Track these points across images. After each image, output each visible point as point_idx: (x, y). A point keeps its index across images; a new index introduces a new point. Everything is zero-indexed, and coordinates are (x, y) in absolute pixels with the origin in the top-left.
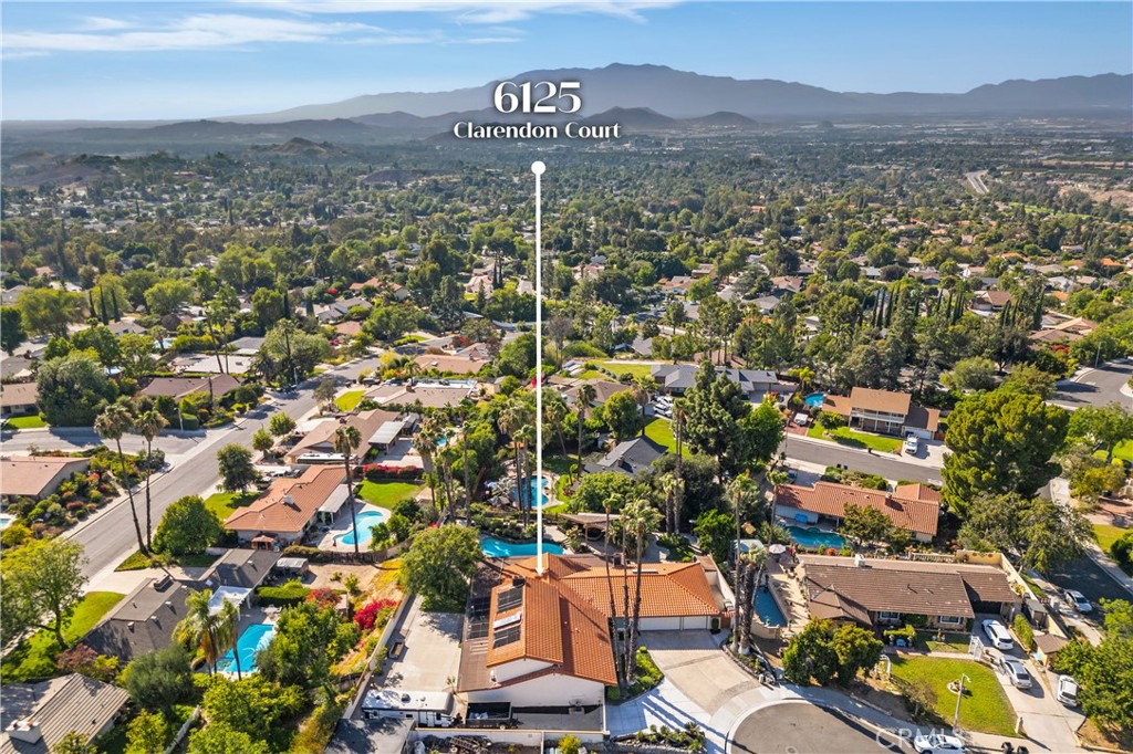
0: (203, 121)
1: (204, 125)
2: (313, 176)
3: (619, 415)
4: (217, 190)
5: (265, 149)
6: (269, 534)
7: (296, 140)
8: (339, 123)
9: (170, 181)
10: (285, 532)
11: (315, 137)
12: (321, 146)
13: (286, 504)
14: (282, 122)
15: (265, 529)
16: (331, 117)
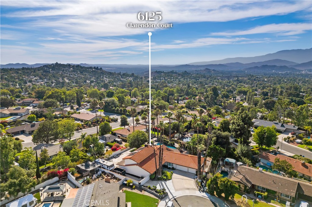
0: (186, 65)
1: (187, 65)
2: (205, 76)
3: (223, 125)
4: (181, 79)
5: (198, 71)
6: (121, 135)
7: (206, 69)
8: (220, 65)
9: (171, 76)
10: (124, 135)
11: (212, 68)
12: (212, 70)
13: (127, 129)
14: (205, 65)
15: (120, 133)
16: (218, 64)
